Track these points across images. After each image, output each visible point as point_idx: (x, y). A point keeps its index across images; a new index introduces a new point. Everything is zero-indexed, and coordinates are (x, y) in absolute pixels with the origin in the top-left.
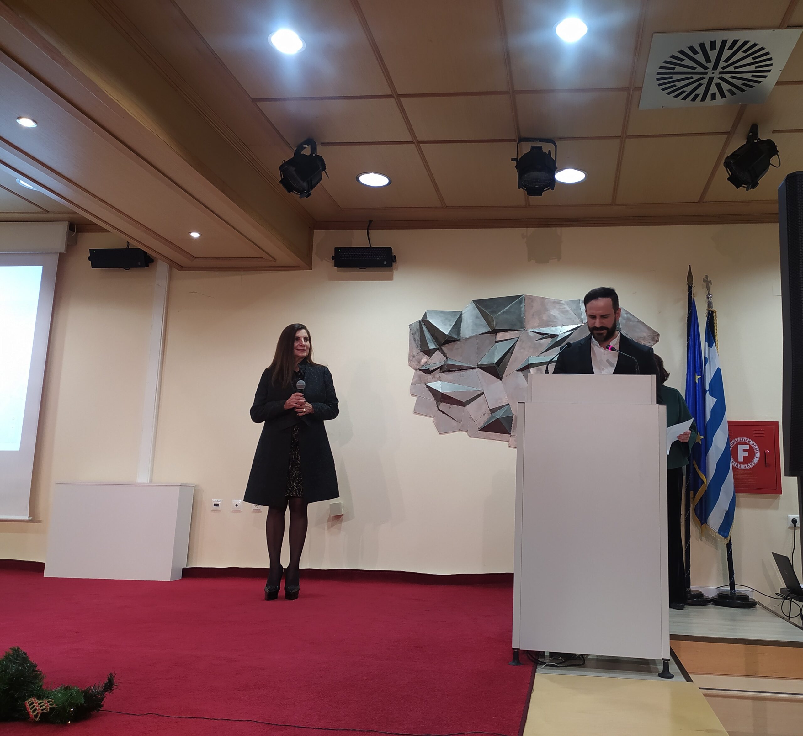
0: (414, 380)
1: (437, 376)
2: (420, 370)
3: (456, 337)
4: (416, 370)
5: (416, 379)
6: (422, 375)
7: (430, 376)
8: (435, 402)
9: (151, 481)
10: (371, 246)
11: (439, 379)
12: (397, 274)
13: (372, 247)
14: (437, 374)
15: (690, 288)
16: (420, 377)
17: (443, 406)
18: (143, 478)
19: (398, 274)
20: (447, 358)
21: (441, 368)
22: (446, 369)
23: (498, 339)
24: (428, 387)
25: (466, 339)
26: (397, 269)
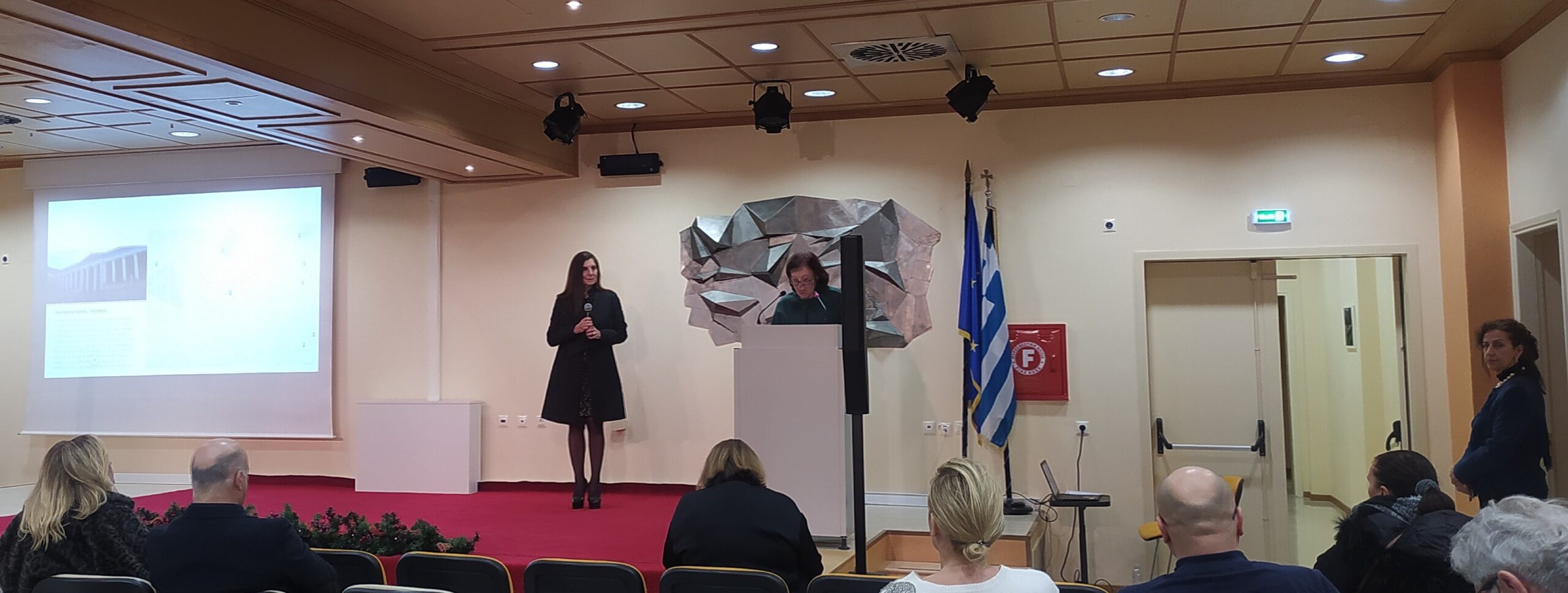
0: (688, 290)
1: (711, 285)
2: (693, 279)
3: (727, 244)
4: (689, 279)
5: (690, 289)
6: (695, 285)
7: (703, 286)
8: (709, 312)
9: (441, 399)
10: (637, 152)
11: (713, 289)
12: (664, 177)
13: (640, 153)
14: (711, 283)
15: (968, 185)
16: (693, 286)
17: (719, 317)
18: (434, 397)
19: (666, 177)
20: (719, 266)
21: (714, 276)
22: (719, 277)
23: (771, 245)
24: (702, 297)
25: (738, 246)
26: (664, 172)
